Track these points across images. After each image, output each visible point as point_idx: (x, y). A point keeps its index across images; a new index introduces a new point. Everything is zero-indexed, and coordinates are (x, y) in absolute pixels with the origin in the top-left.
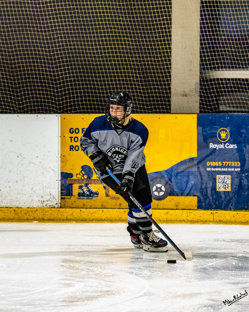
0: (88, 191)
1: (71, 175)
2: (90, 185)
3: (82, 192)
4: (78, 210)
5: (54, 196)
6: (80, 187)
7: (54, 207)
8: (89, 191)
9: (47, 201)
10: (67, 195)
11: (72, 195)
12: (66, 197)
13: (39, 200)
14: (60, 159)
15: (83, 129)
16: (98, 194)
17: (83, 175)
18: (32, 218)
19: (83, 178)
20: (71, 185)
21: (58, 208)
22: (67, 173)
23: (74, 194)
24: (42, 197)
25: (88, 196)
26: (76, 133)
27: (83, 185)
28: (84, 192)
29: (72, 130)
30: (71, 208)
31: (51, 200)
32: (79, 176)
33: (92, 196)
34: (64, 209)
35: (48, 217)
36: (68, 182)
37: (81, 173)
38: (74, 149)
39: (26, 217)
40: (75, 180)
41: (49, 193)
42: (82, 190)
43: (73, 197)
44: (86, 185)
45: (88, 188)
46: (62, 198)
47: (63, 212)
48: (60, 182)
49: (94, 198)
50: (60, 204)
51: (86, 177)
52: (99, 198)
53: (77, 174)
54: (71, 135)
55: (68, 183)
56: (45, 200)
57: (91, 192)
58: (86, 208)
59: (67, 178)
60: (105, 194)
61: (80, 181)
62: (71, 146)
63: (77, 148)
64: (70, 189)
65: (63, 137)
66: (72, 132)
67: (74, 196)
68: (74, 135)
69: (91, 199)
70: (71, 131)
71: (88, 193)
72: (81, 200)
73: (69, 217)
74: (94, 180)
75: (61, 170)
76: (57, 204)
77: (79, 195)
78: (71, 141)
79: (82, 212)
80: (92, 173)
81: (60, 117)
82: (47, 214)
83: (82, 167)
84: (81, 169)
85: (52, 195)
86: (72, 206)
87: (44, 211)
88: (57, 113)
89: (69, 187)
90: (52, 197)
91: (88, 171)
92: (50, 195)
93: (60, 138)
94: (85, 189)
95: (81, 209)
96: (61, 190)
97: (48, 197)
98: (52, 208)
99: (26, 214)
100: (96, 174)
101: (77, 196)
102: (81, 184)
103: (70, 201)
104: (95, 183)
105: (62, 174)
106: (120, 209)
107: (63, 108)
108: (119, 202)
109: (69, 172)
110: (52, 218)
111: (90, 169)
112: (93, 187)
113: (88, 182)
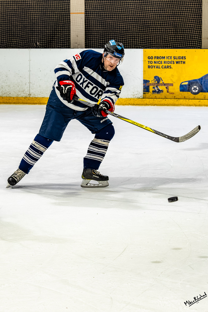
1: (149, 81)
4: (153, 100)
6: (154, 88)
7: (140, 98)
8: (158, 89)
10: (146, 92)
11: (149, 92)
12: (146, 93)
13: (132, 94)
14: (143, 72)
15: (155, 57)
16: (163, 91)
17: (155, 81)
18: (128, 103)
19: (155, 83)
20: (149, 86)
21: (142, 98)
22: (146, 80)
23: (150, 91)
25: (158, 92)
26: (151, 59)
27: (155, 86)
28: (155, 90)
31: (138, 94)
32: (153, 82)
34: (145, 99)
35: (137, 103)
38: (150, 67)
40: (151, 84)
41: (137, 91)
42: (155, 89)
43: (149, 93)
44: (157, 87)
45: (157, 88)
46: (144, 93)
47: (144, 100)
48: (143, 85)
49: (161, 93)
50: (143, 96)
51: (156, 82)
52: (163, 93)
54: (149, 60)
55: (147, 85)
56: (135, 94)
57: (159, 90)
58: (157, 99)
59: (147, 83)
60: (166, 91)
61: (154, 84)
62: (148, 66)
63: (152, 67)
64: (148, 89)
65: (144, 61)
67: (151, 92)
68: (150, 60)
70: (149, 58)
71: (158, 91)
72: (154, 95)
73: (148, 104)
74: (161, 84)
75: (144, 78)
76: (141, 96)
77: (153, 91)
78: (149, 63)
80: (160, 80)
81: (143, 51)
82: (136, 101)
83: (155, 77)
85: (139, 91)
86: (149, 98)
87: (134, 100)
88: (141, 48)
91: (157, 79)
94: (156, 89)
96: (144, 89)
97: (136, 93)
98: (139, 98)
99: (125, 102)
100: (162, 81)
101: (152, 92)
102: (154, 86)
103: (148, 95)
104: (162, 86)
105: (144, 80)
106: (174, 99)
107: (145, 46)
108: (174, 95)
109: (147, 79)
110: (138, 104)
112: (161, 88)
113: (157, 85)
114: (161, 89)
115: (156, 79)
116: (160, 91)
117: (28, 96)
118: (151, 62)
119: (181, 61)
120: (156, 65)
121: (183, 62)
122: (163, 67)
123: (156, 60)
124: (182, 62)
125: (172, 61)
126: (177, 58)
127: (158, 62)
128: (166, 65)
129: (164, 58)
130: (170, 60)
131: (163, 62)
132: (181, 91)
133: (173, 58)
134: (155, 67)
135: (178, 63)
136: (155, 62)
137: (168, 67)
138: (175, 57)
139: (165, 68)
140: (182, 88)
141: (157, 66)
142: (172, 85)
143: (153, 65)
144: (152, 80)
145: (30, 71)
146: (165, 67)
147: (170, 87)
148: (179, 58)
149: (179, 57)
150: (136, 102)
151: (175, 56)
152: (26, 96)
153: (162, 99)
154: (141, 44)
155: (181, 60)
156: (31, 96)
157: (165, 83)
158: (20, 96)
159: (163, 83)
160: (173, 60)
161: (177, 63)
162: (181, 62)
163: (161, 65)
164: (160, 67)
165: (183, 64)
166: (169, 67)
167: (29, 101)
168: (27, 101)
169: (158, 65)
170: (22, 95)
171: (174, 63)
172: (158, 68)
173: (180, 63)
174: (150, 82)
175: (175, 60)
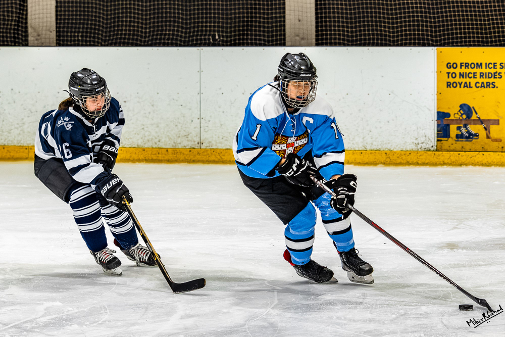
0: (467, 132)
1: (448, 115)
2: (469, 126)
3: (460, 133)
4: (456, 153)
5: (430, 138)
6: (459, 128)
7: (430, 150)
9: (422, 143)
10: (444, 137)
11: (449, 137)
12: (442, 139)
13: (413, 143)
14: (436, 96)
15: (461, 64)
16: (478, 136)
17: (462, 114)
18: (405, 162)
19: (461, 118)
20: (448, 125)
21: (434, 151)
22: (443, 113)
23: (451, 135)
24: (417, 139)
25: (467, 138)
26: (454, 68)
27: (462, 125)
28: (462, 134)
29: (449, 65)
30: (448, 151)
31: (426, 142)
32: (457, 116)
33: (472, 138)
34: (441, 152)
35: (423, 161)
36: (445, 122)
37: (459, 113)
38: (451, 86)
39: (398, 161)
40: (452, 120)
41: (424, 135)
42: (461, 131)
43: (450, 139)
44: (465, 126)
45: (467, 129)
46: (438, 140)
47: (439, 155)
48: (436, 122)
49: (474, 140)
50: (436, 146)
51: (464, 116)
52: (479, 140)
53: (455, 114)
54: (449, 70)
56: (420, 142)
57: (470, 134)
58: (465, 152)
59: (444, 118)
60: (485, 136)
61: (459, 122)
62: (448, 83)
63: (455, 85)
64: (447, 131)
65: (439, 72)
66: (449, 67)
67: (452, 138)
68: (452, 70)
69: (471, 141)
71: (467, 135)
72: (460, 142)
73: (446, 161)
74: (474, 120)
75: (438, 108)
76: (432, 146)
77: (457, 136)
78: (448, 77)
79: (460, 156)
80: (472, 113)
81: (436, 51)
82: (421, 157)
83: (462, 106)
84: (460, 109)
85: (427, 136)
86: (448, 149)
87: (419, 154)
88: (433, 45)
89: (446, 128)
90: (428, 140)
92: (425, 136)
93: (436, 74)
94: (464, 130)
95: (459, 152)
96: (438, 131)
97: (423, 139)
98: (427, 151)
99: (398, 157)
100: (476, 113)
101: (455, 138)
102: (460, 124)
103: (447, 143)
104: (475, 124)
105: (438, 113)
106: (502, 152)
107: (440, 40)
108: (501, 144)
109: (446, 111)
110: (427, 162)
111: (469, 107)
113: (466, 122)
114: (474, 132)
115: (464, 111)
116: (471, 136)
117: (197, 146)
118: (454, 75)
120: (463, 80)
122: (478, 85)
123: (464, 70)
125: (496, 72)
127: (468, 75)
128: (485, 80)
129: (479, 65)
130: (493, 71)
131: (478, 75)
133: (498, 66)
134: (462, 85)
136: (461, 75)
137: (488, 85)
138: (503, 65)
139: (482, 86)
141: (466, 83)
142: (497, 122)
143: (457, 82)
144: (454, 111)
145: (200, 93)
147: (493, 128)
150: (423, 159)
151: (504, 62)
152: (193, 146)
153: (475, 151)
154: (432, 36)
156: (203, 147)
157: (482, 118)
158: (180, 146)
159: (479, 118)
160: (498, 70)
163: (473, 81)
164: (473, 85)
166: (491, 86)
167: (198, 157)
168: (195, 156)
169: (468, 80)
170: (186, 143)
171: (501, 77)
172: (467, 86)
174: (452, 117)
175: (503, 71)
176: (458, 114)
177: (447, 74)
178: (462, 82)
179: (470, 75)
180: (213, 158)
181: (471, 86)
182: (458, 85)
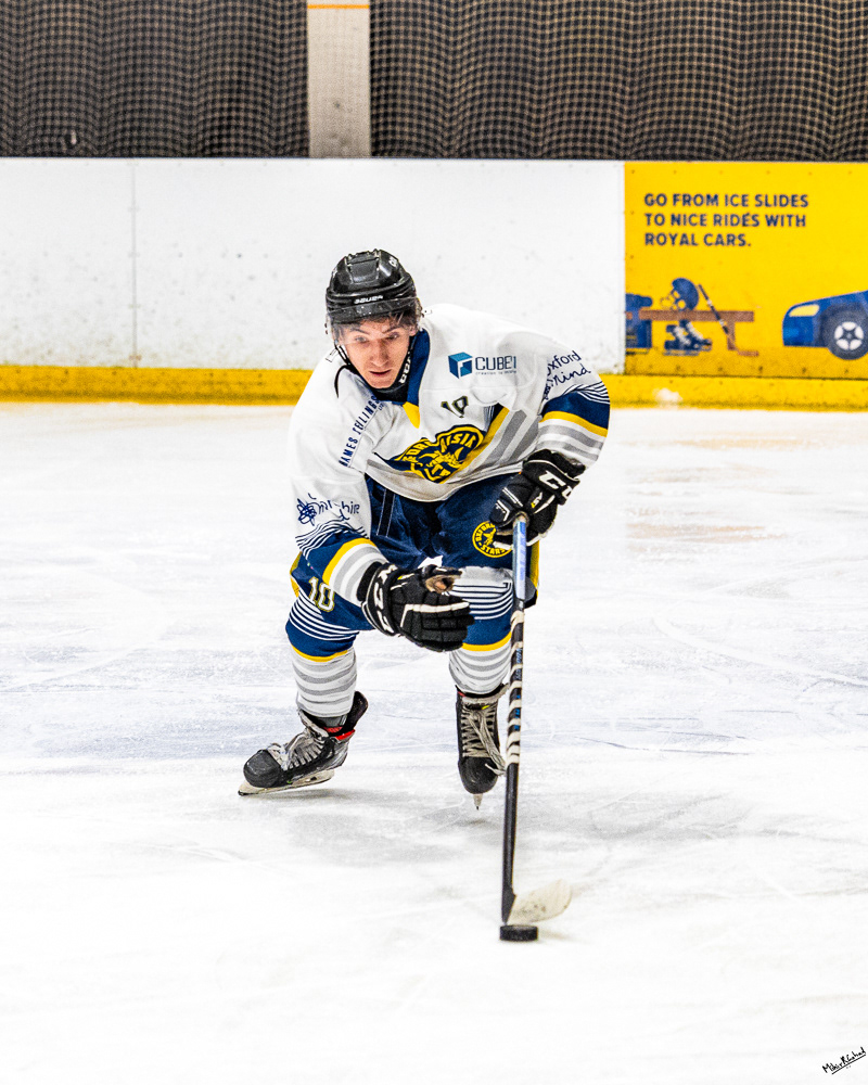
0: (687, 337)
1: (647, 301)
2: (691, 324)
3: (672, 339)
4: (665, 380)
5: (610, 348)
6: (670, 328)
8: (690, 336)
9: (595, 359)
10: (639, 346)
11: (650, 346)
12: (636, 350)
14: (623, 262)
15: (675, 196)
16: (709, 344)
17: (677, 301)
19: (675, 308)
20: (648, 323)
21: (618, 374)
22: (639, 297)
23: (654, 343)
25: (688, 348)
26: (659, 204)
28: (677, 340)
29: (649, 199)
30: (648, 375)
31: (602, 356)
32: (668, 304)
33: (697, 349)
34: (633, 377)
37: (670, 296)
38: (655, 241)
40: (658, 312)
42: (674, 334)
43: (651, 350)
44: (684, 324)
45: (687, 330)
46: (628, 353)
47: (630, 384)
48: (623, 316)
49: (702, 354)
50: (625, 365)
51: (682, 304)
52: (712, 353)
53: (662, 299)
54: (649, 210)
55: (641, 318)
57: (694, 340)
58: (683, 376)
59: (639, 308)
60: (725, 344)
61: (670, 315)
62: (647, 235)
63: (662, 239)
64: (645, 334)
65: (630, 213)
66: (649, 202)
67: (657, 348)
68: (655, 209)
69: (696, 355)
71: (687, 342)
72: (673, 358)
74: (703, 312)
75: (626, 288)
76: (615, 366)
77: (668, 345)
78: (649, 223)
79: (673, 384)
80: (697, 297)
81: (623, 169)
84: (671, 288)
85: (605, 344)
86: (649, 371)
88: (618, 158)
89: (645, 328)
90: (606, 351)
91: (686, 290)
92: (601, 345)
93: (623, 216)
94: (680, 333)
95: (672, 378)
96: (628, 334)
100: (707, 298)
101: (662, 349)
102: (672, 319)
103: (646, 358)
104: (703, 319)
105: (629, 297)
106: (759, 377)
108: (757, 362)
109: (644, 293)
111: (691, 286)
112: (699, 329)
113: (686, 317)
114: (700, 336)
115: (680, 292)
116: (695, 345)
117: (128, 364)
118: (660, 220)
119: (790, 217)
120: (679, 230)
121: (798, 221)
122: (709, 240)
123: (680, 209)
124: (794, 220)
125: (748, 214)
126: (771, 201)
127: (688, 220)
128: (725, 230)
129: (712, 199)
130: (740, 211)
131: (710, 220)
132: (787, 342)
133: (752, 201)
134: (678, 240)
135: (775, 224)
136: (675, 219)
137: (731, 240)
138: (763, 199)
139: (717, 243)
140: (794, 332)
141: (684, 236)
142: (749, 316)
143: (667, 233)
144: (662, 296)
145: (133, 254)
146: (719, 241)
147: (741, 329)
148: (781, 200)
149: (781, 197)
151: (763, 193)
152: (119, 364)
153: (704, 376)
155: (789, 210)
156: (142, 364)
157: (718, 308)
158: (93, 363)
159: (712, 307)
160: (752, 209)
161: (769, 224)
162: (786, 220)
163: (699, 232)
164: (699, 239)
165: (797, 225)
166: (737, 241)
167: (132, 387)
168: (124, 383)
169: (688, 230)
170: (100, 358)
171: (757, 224)
172: (687, 243)
173: (782, 224)
174: (656, 306)
175: (763, 212)
176: (668, 299)
177: (645, 218)
178: (676, 235)
179: (694, 220)
180: (161, 389)
181: (696, 241)
182: (669, 240)
